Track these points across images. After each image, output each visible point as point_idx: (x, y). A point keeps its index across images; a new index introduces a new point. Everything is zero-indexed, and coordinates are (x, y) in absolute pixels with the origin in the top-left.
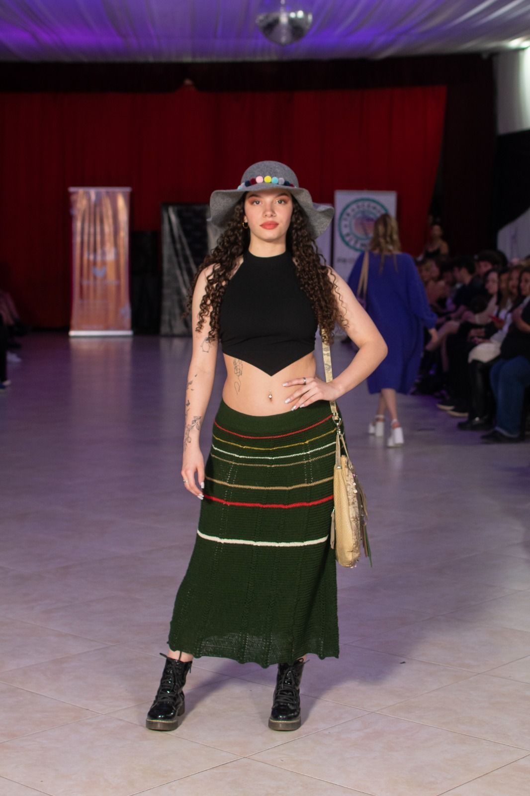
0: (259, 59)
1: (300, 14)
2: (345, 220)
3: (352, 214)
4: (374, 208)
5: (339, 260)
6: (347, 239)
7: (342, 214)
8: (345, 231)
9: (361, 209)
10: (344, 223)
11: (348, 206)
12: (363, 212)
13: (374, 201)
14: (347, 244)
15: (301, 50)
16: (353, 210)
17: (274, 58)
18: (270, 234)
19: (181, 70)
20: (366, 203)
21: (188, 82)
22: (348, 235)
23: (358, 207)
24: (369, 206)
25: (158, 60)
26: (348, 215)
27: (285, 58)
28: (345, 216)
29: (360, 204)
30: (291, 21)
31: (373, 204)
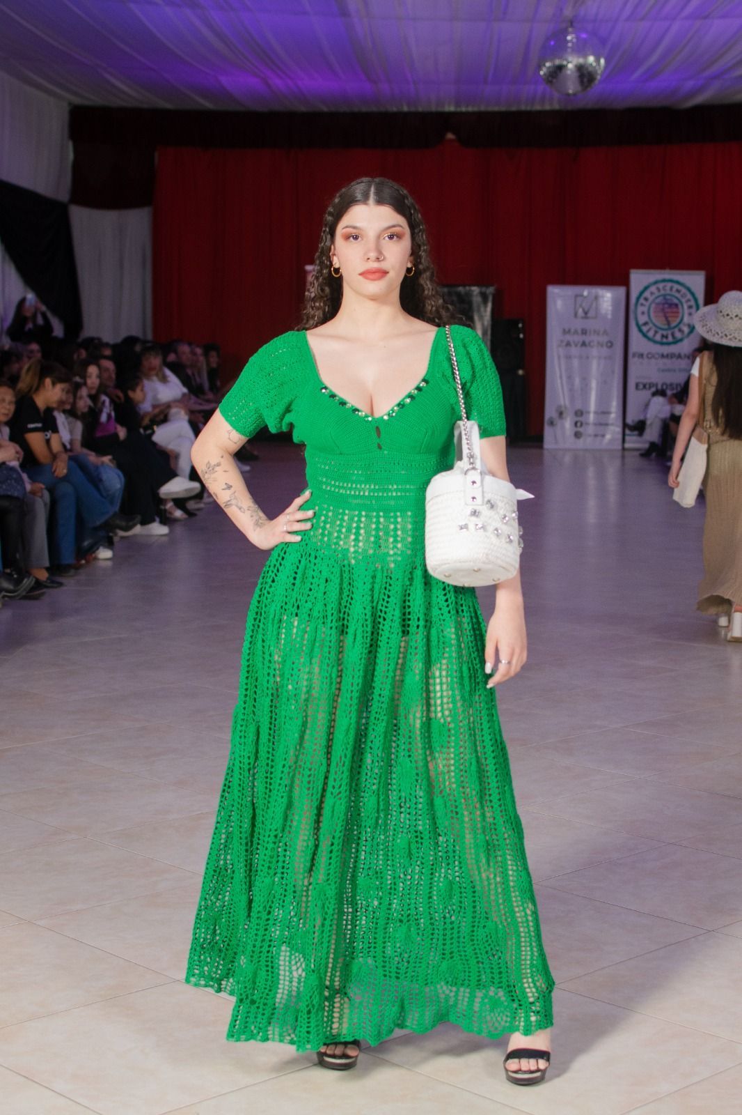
0: (538, 107)
1: (591, 59)
2: (642, 305)
3: (651, 299)
4: (678, 291)
5: (634, 355)
6: (645, 329)
7: (638, 299)
8: (642, 319)
9: (662, 292)
10: (640, 309)
11: (646, 288)
12: (664, 296)
13: (678, 283)
14: (645, 335)
15: (589, 100)
16: (652, 293)
17: (556, 107)
18: (374, 287)
19: (443, 121)
20: (669, 285)
21: (450, 136)
22: (646, 324)
23: (658, 290)
24: (671, 289)
25: (413, 109)
26: (646, 299)
27: (570, 108)
28: (642, 301)
29: (661, 286)
30: (580, 69)
31: (676, 287)
